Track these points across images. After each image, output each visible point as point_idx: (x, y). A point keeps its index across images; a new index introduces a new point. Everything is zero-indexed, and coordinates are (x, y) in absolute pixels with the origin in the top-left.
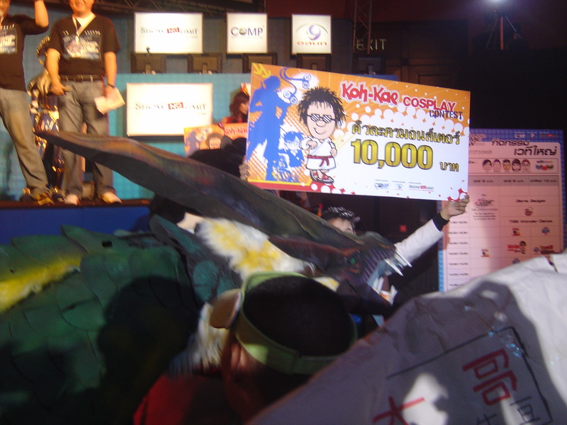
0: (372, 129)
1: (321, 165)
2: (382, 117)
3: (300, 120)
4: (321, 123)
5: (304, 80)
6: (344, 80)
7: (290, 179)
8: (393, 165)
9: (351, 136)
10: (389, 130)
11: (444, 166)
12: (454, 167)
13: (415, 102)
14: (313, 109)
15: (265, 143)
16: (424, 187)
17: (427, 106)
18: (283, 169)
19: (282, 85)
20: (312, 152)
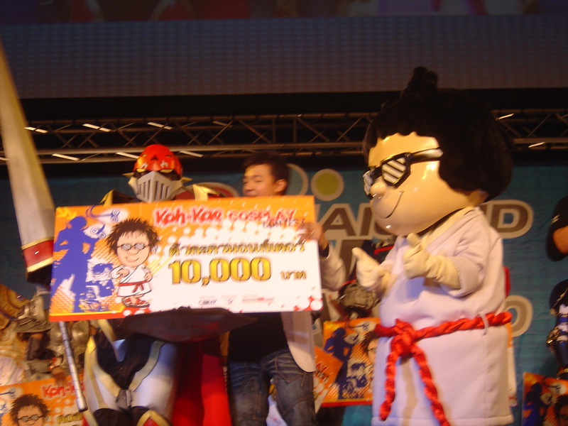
0: (192, 249)
1: (135, 291)
2: (204, 235)
3: (110, 252)
4: (133, 251)
5: (112, 215)
6: (158, 207)
7: (99, 309)
8: (220, 280)
9: (167, 258)
10: (213, 248)
11: (286, 276)
12: (300, 275)
13: (243, 216)
14: (123, 240)
15: (72, 278)
16: (261, 299)
17: (259, 217)
18: (92, 300)
19: (89, 223)
20: (123, 280)
